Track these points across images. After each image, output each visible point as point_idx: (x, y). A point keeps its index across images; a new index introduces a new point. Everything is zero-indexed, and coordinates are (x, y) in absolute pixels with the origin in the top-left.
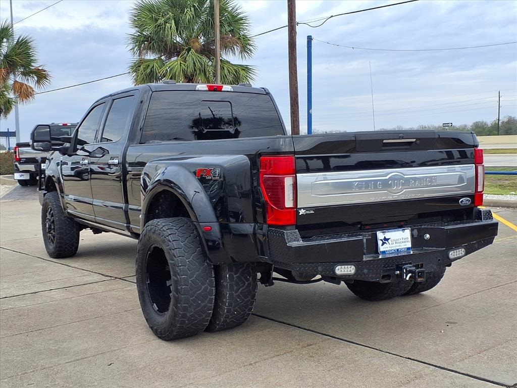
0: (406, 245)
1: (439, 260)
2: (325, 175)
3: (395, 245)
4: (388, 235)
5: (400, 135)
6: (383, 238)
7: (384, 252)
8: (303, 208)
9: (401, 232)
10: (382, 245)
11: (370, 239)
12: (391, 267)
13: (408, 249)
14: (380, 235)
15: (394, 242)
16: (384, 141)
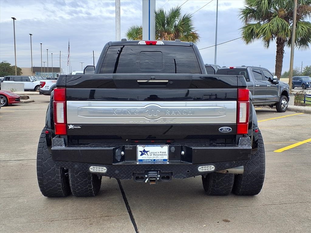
0: (163, 157)
1: (188, 171)
2: (90, 103)
3: (153, 156)
4: (147, 148)
5: (152, 77)
6: (142, 150)
7: (141, 160)
8: (71, 124)
9: (160, 147)
10: (142, 155)
11: (131, 150)
12: (140, 171)
13: (165, 160)
14: (140, 148)
15: (153, 154)
16: (138, 81)
